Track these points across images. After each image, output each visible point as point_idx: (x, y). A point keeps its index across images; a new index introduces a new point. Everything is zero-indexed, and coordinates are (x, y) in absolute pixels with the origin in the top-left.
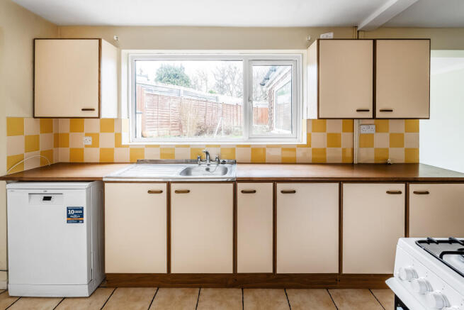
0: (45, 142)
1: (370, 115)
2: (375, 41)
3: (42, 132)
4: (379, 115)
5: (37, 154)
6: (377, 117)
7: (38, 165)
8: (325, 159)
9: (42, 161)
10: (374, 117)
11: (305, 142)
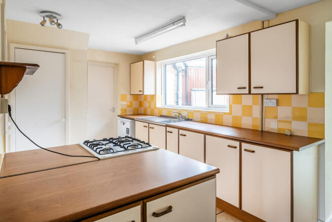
0: (135, 104)
1: (247, 91)
2: (249, 34)
3: (134, 100)
4: (253, 91)
5: (132, 109)
6: (252, 92)
7: (132, 113)
8: (241, 125)
9: (134, 112)
10: (250, 93)
11: (228, 112)
